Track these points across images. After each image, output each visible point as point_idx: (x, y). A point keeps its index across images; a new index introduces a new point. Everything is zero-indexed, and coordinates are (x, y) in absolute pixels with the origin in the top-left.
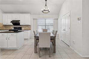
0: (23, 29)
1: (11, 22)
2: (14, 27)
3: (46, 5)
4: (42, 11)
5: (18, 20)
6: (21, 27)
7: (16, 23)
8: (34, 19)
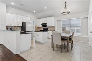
0: (49, 30)
1: (42, 25)
2: (43, 29)
3: (66, 7)
4: (62, 14)
5: (45, 23)
6: (47, 29)
7: (44, 25)
8: (57, 21)
